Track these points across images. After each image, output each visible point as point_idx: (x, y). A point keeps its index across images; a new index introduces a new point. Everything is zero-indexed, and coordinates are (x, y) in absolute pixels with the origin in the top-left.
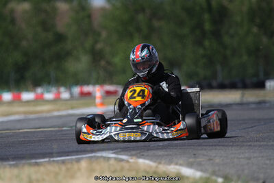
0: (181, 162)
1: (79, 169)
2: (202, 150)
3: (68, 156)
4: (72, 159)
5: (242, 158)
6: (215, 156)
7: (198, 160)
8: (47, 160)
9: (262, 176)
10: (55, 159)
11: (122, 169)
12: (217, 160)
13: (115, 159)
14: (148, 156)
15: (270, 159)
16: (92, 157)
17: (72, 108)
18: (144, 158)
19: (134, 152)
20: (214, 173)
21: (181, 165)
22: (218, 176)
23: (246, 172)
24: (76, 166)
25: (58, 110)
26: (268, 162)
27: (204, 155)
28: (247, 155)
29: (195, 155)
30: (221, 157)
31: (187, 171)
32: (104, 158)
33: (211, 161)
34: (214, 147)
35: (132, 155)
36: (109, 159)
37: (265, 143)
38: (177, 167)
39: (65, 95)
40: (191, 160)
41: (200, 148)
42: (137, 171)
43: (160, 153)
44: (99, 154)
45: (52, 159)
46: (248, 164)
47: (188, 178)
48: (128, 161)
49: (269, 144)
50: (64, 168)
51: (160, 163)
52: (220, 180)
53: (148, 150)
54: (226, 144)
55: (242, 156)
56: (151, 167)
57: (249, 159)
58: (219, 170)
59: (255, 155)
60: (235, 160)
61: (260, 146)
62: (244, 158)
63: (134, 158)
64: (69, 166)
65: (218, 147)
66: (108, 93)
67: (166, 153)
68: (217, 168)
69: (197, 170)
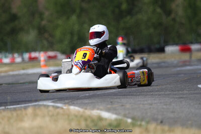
0: (101, 107)
1: (26, 114)
2: (117, 98)
3: (18, 104)
4: (21, 107)
5: (146, 104)
6: (126, 103)
7: (114, 106)
8: (3, 108)
9: (160, 117)
10: (9, 107)
11: (58, 114)
12: (128, 106)
13: (53, 106)
14: (77, 104)
15: (166, 105)
16: (36, 105)
17: (23, 69)
18: (75, 106)
19: (66, 101)
20: (125, 116)
21: (101, 110)
22: (128, 117)
23: (149, 114)
24: (24, 112)
25: (13, 71)
26: (165, 107)
27: (118, 103)
28: (149, 102)
29: (111, 102)
30: (131, 103)
31: (106, 115)
32: (45, 106)
33: (123, 107)
34: (125, 97)
35: (65, 104)
36: (48, 106)
37: (163, 93)
38: (99, 112)
39: (18, 59)
40: (109, 106)
41: (115, 97)
42: (69, 116)
43: (86, 101)
44: (41, 103)
45: (7, 107)
46: (150, 108)
47: (106, 119)
48: (62, 108)
49: (166, 93)
50: (15, 114)
51: (86, 109)
52: (129, 121)
53: (77, 99)
54: (135, 94)
55: (146, 102)
56: (79, 112)
57: (151, 105)
58: (129, 113)
59: (155, 102)
60: (141, 106)
61: (159, 95)
62: (148, 104)
63: (67, 105)
64: (19, 112)
65: (128, 97)
66: (50, 58)
67: (91, 101)
68: (127, 112)
69: (113, 113)
